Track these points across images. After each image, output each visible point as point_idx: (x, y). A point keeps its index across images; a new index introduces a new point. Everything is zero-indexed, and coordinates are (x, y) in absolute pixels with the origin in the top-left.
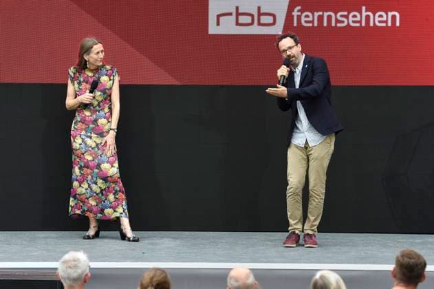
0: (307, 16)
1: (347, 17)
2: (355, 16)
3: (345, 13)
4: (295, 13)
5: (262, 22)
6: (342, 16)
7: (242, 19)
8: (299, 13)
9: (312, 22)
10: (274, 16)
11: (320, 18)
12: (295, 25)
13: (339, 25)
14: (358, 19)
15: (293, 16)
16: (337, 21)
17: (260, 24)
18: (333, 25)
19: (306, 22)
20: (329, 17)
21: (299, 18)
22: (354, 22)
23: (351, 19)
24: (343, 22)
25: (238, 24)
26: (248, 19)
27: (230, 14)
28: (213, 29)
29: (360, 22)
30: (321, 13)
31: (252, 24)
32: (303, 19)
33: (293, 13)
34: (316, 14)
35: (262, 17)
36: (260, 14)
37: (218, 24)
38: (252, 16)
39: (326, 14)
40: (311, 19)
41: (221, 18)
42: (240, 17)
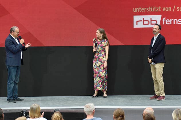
0: (168, 21)
4: (164, 20)
5: (152, 23)
6: (180, 20)
7: (145, 23)
8: (165, 20)
9: (170, 23)
10: (156, 21)
11: (172, 21)
12: (164, 24)
13: (179, 24)
16: (178, 22)
17: (151, 24)
18: (177, 23)
19: (168, 23)
20: (176, 21)
21: (165, 21)
26: (147, 22)
27: (141, 21)
28: (135, 26)
30: (172, 20)
31: (149, 24)
32: (166, 22)
35: (152, 22)
36: (151, 21)
37: (137, 24)
38: (149, 21)
39: (174, 20)
40: (169, 22)
41: (138, 22)
42: (145, 22)
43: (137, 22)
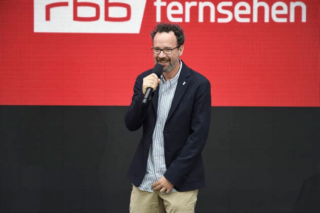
0: (175, 8)
1: (232, 9)
2: (243, 8)
3: (230, 4)
4: (159, 4)
5: (111, 15)
6: (224, 8)
7: (83, 12)
8: (164, 4)
9: (183, 16)
10: (128, 7)
11: (194, 11)
12: (158, 19)
13: (220, 20)
14: (248, 12)
15: (155, 7)
16: (218, 15)
17: (107, 18)
18: (212, 20)
19: (174, 16)
20: (207, 10)
21: (164, 9)
22: (241, 16)
23: (237, 12)
24: (226, 16)
25: (76, 18)
26: (90, 12)
27: (66, 4)
28: (40, 26)
29: (250, 16)
30: (194, 4)
31: (96, 18)
32: (170, 12)
33: (155, 4)
34: (188, 5)
35: (111, 9)
36: (108, 5)
37: (48, 18)
38: (97, 7)
39: (202, 5)
40: (180, 12)
41: (52, 10)
42: (79, 9)
43: (48, 8)
